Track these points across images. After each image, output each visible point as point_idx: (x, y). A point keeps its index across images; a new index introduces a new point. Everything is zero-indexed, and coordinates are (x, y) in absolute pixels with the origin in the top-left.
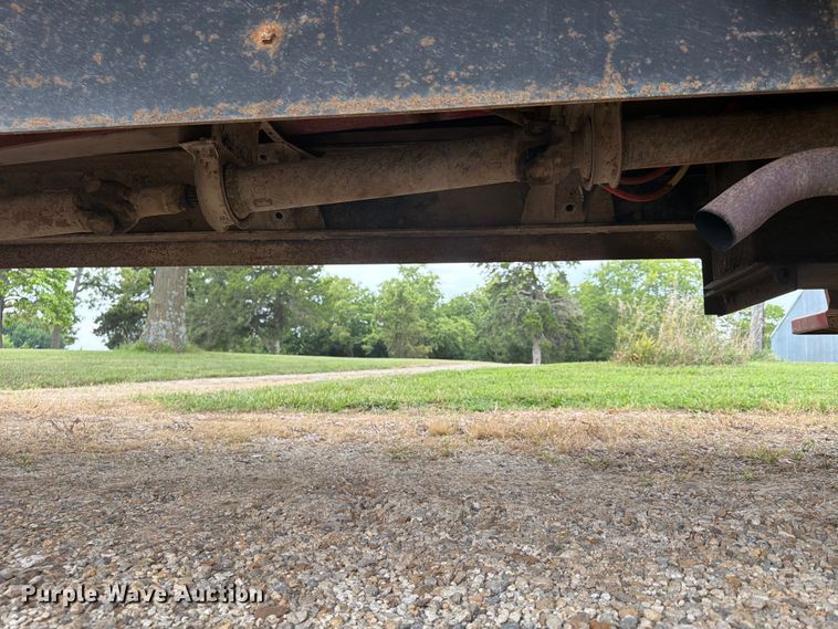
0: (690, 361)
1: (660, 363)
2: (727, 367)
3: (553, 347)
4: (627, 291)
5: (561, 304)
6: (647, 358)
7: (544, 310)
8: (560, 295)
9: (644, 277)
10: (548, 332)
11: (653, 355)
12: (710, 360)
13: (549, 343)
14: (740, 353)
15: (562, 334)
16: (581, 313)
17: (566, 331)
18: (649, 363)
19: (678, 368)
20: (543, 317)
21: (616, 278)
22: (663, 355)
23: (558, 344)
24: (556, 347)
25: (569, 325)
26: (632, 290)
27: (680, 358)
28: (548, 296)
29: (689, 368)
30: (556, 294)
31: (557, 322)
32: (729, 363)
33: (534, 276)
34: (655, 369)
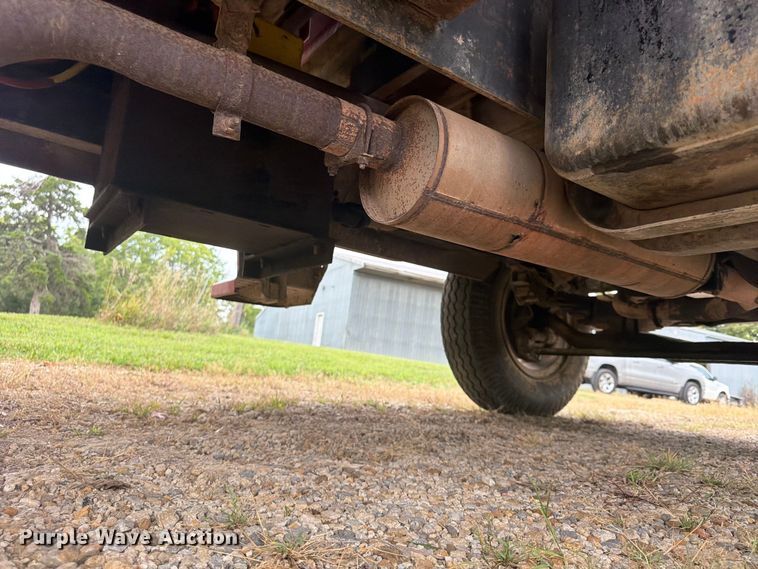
0: (169, 327)
1: (142, 325)
2: (200, 335)
3: (56, 302)
4: (146, 261)
5: (75, 260)
6: (130, 320)
7: (52, 263)
8: (75, 250)
9: (164, 252)
10: (53, 285)
11: (136, 316)
12: (187, 328)
13: (51, 297)
14: (213, 325)
15: (69, 290)
16: (94, 272)
17: (74, 287)
18: (131, 324)
19: (156, 332)
20: (51, 270)
21: (138, 247)
22: (145, 318)
23: (62, 300)
24: (60, 303)
25: (79, 282)
26: (150, 260)
27: (161, 323)
28: (61, 248)
29: (166, 333)
30: (71, 249)
31: (65, 277)
32: (203, 332)
33: (49, 226)
34: (134, 330)
